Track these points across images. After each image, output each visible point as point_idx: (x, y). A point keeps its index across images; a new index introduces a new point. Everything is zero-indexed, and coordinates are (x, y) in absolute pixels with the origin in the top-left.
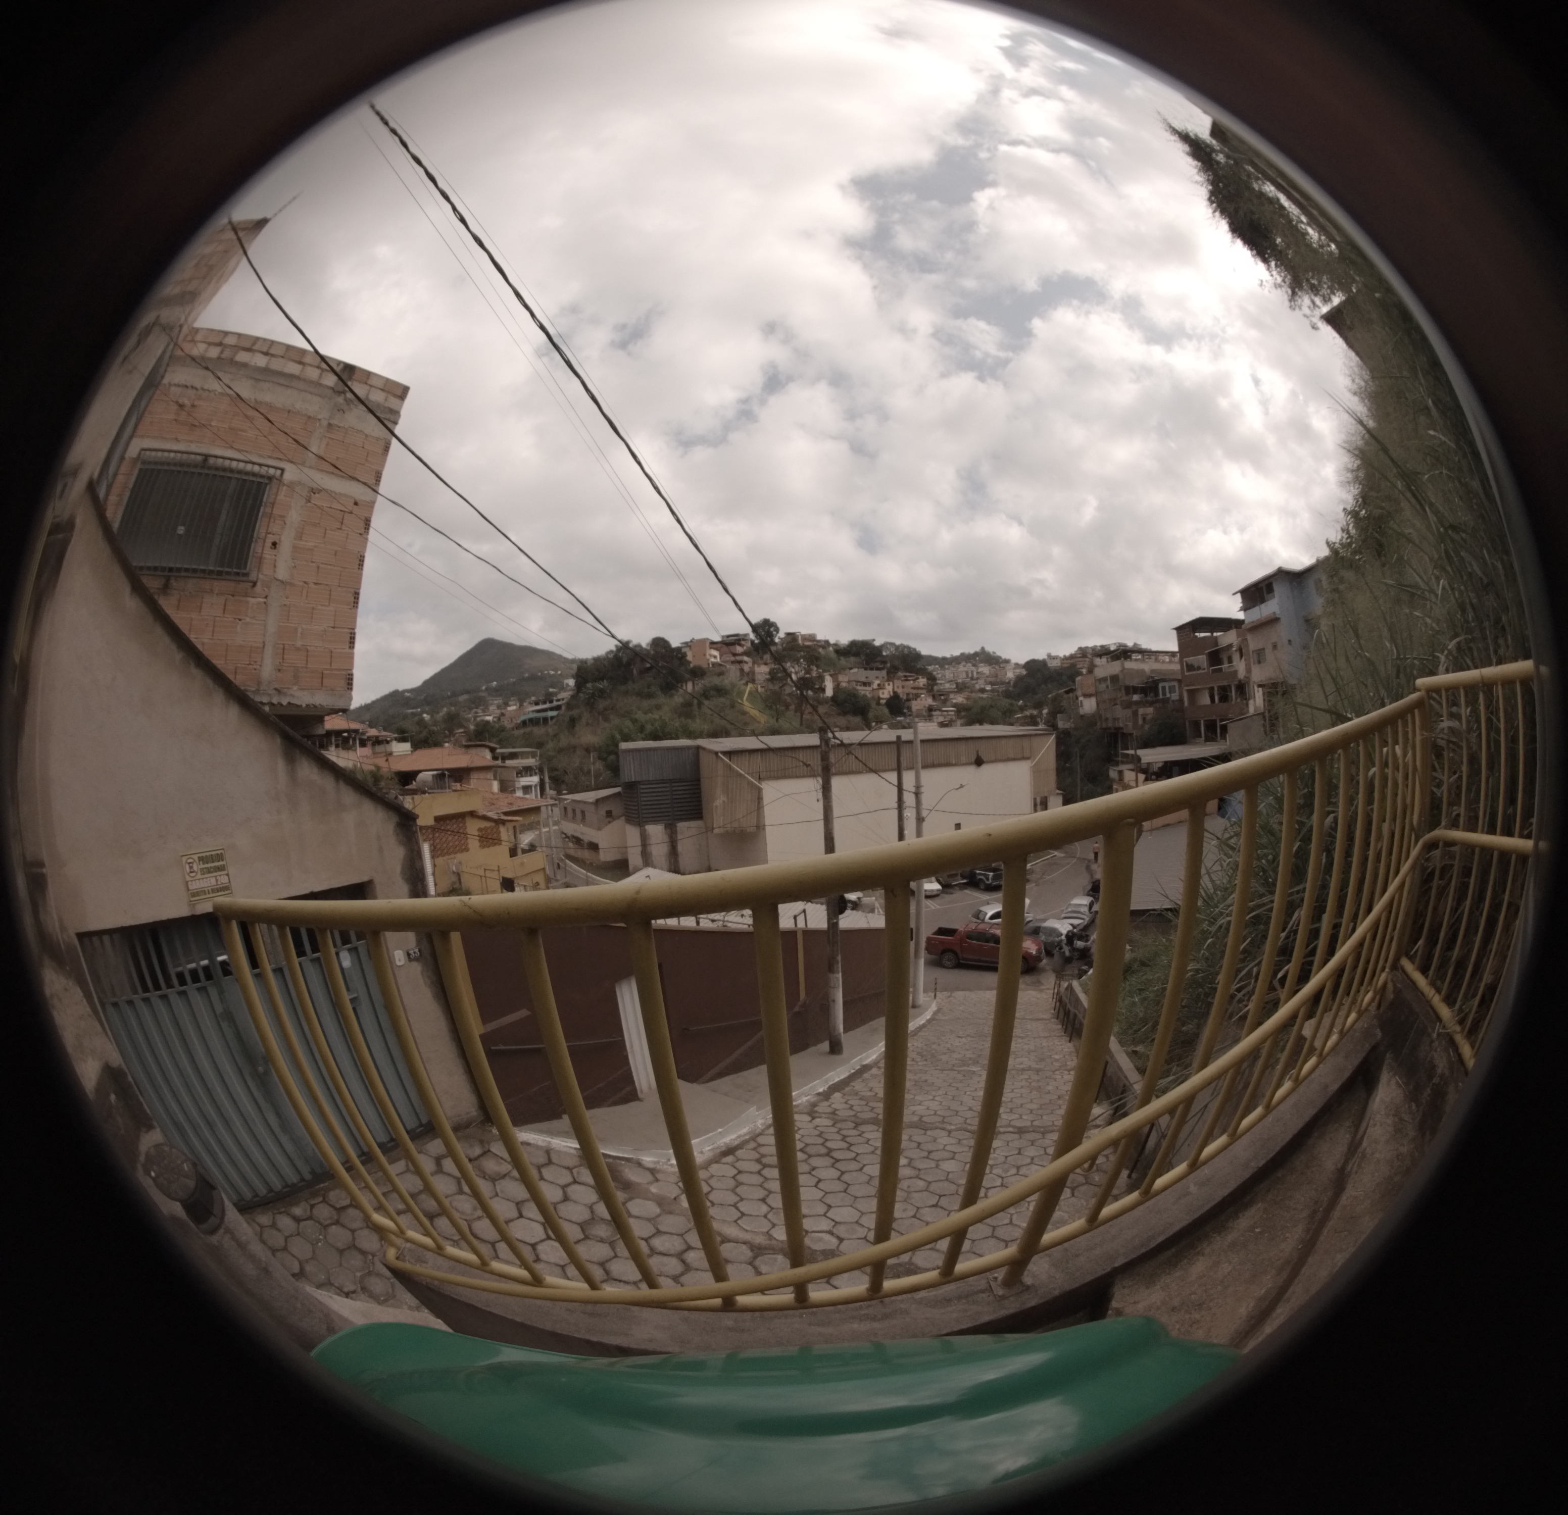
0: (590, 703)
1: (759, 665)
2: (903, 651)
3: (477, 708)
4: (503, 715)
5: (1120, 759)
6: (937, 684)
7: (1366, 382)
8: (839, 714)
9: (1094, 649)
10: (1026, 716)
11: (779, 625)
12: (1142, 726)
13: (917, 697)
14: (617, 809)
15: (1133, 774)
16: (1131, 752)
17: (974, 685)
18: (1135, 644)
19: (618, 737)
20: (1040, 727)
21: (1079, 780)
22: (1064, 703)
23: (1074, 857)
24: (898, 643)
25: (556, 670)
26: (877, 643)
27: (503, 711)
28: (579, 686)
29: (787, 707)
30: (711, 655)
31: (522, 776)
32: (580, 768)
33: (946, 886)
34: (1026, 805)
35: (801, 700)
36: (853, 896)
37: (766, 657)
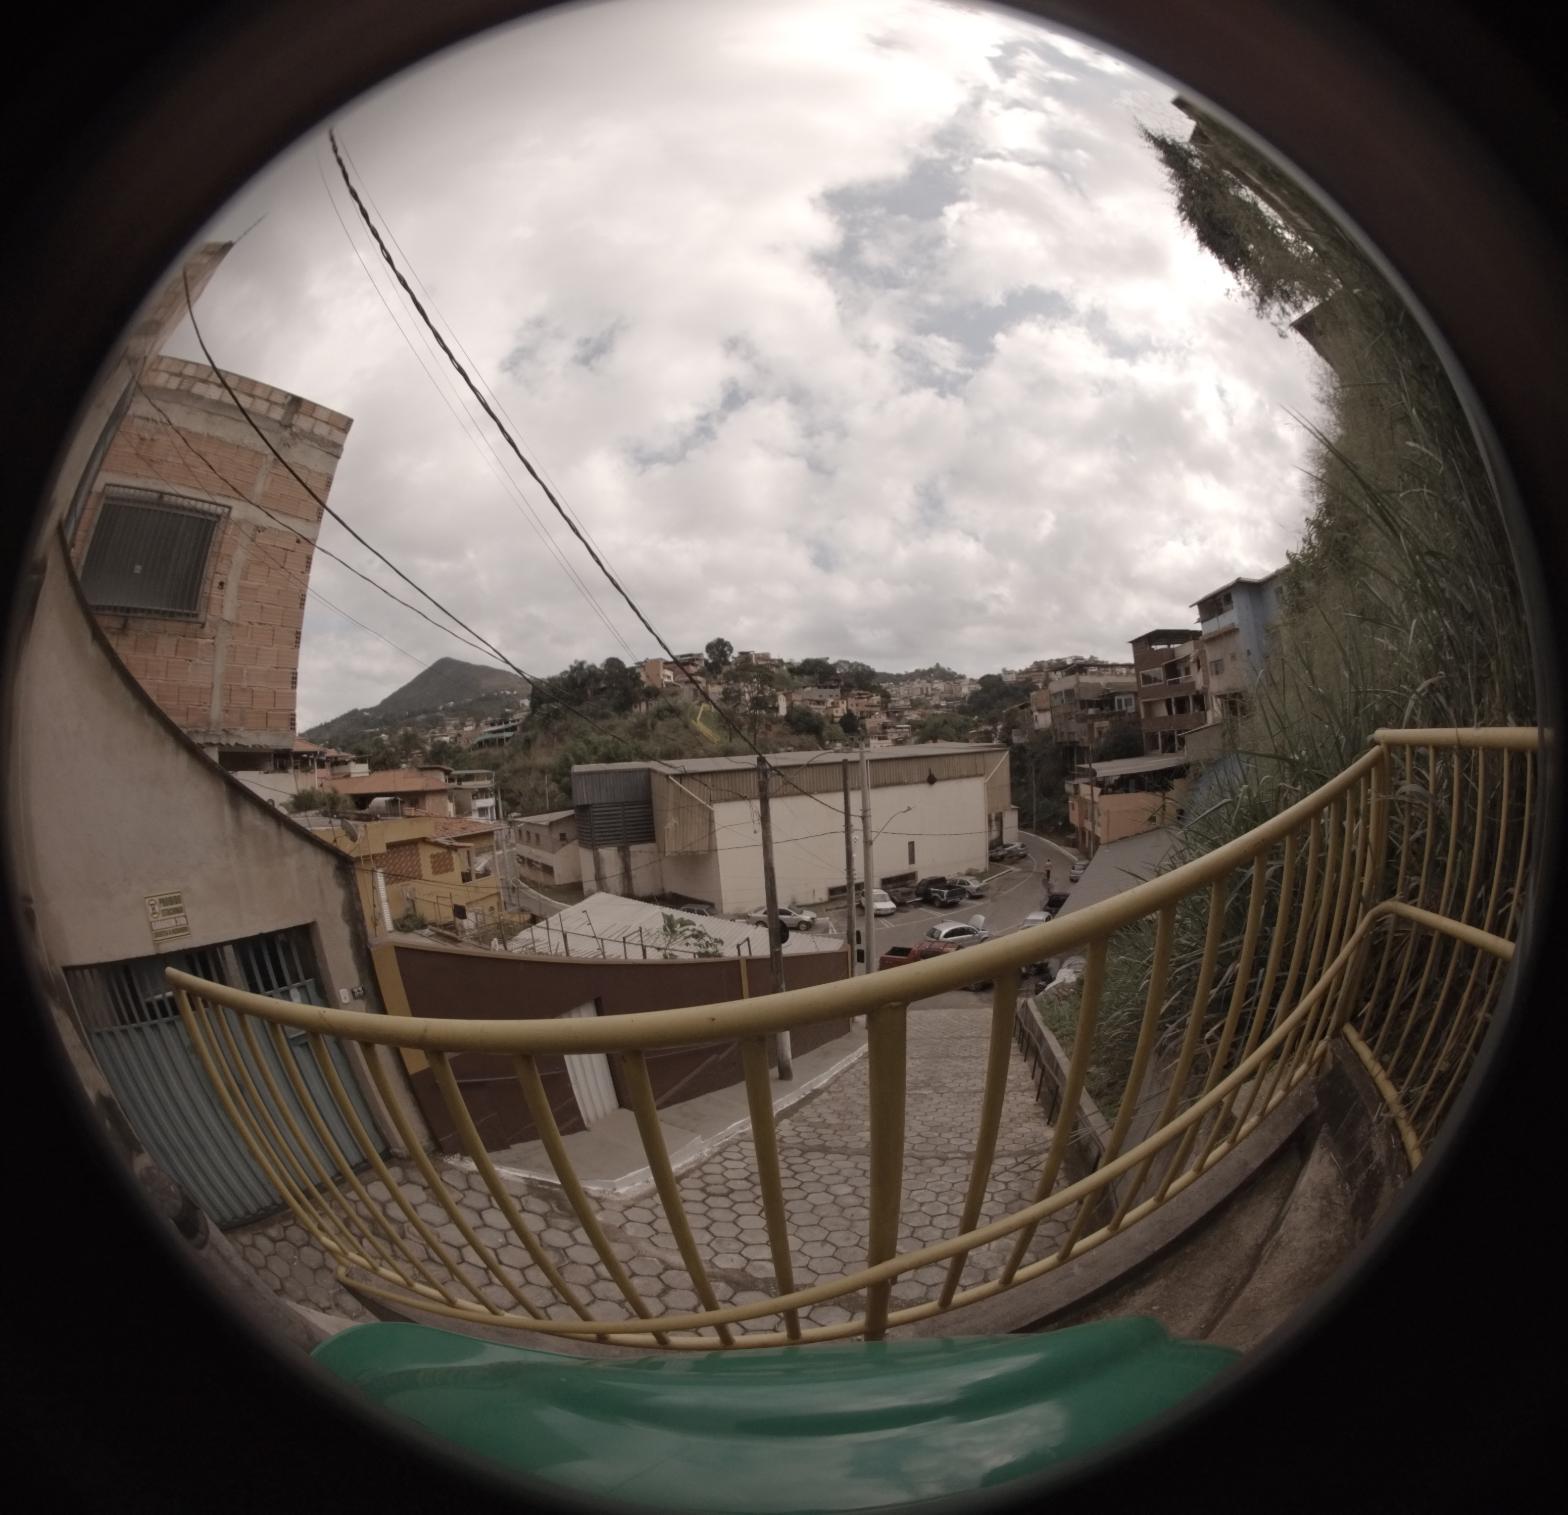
0: (545, 725)
1: (712, 685)
2: (857, 669)
3: (434, 728)
4: (459, 735)
5: (1076, 772)
6: (890, 701)
7: (1335, 389)
8: (793, 733)
9: (1050, 663)
10: (980, 733)
11: (733, 644)
12: (1098, 739)
13: (871, 714)
14: (570, 831)
15: (1088, 788)
16: (1086, 766)
17: (928, 702)
18: (1092, 657)
19: (572, 759)
20: (995, 743)
21: (1034, 794)
22: (1018, 719)
23: (1031, 872)
24: (852, 660)
25: (512, 690)
26: (831, 662)
27: (460, 732)
28: (534, 706)
29: (740, 726)
30: (664, 676)
31: (478, 798)
32: (535, 790)
33: (901, 905)
34: (980, 822)
35: (755, 719)
36: (807, 916)
37: (719, 676)
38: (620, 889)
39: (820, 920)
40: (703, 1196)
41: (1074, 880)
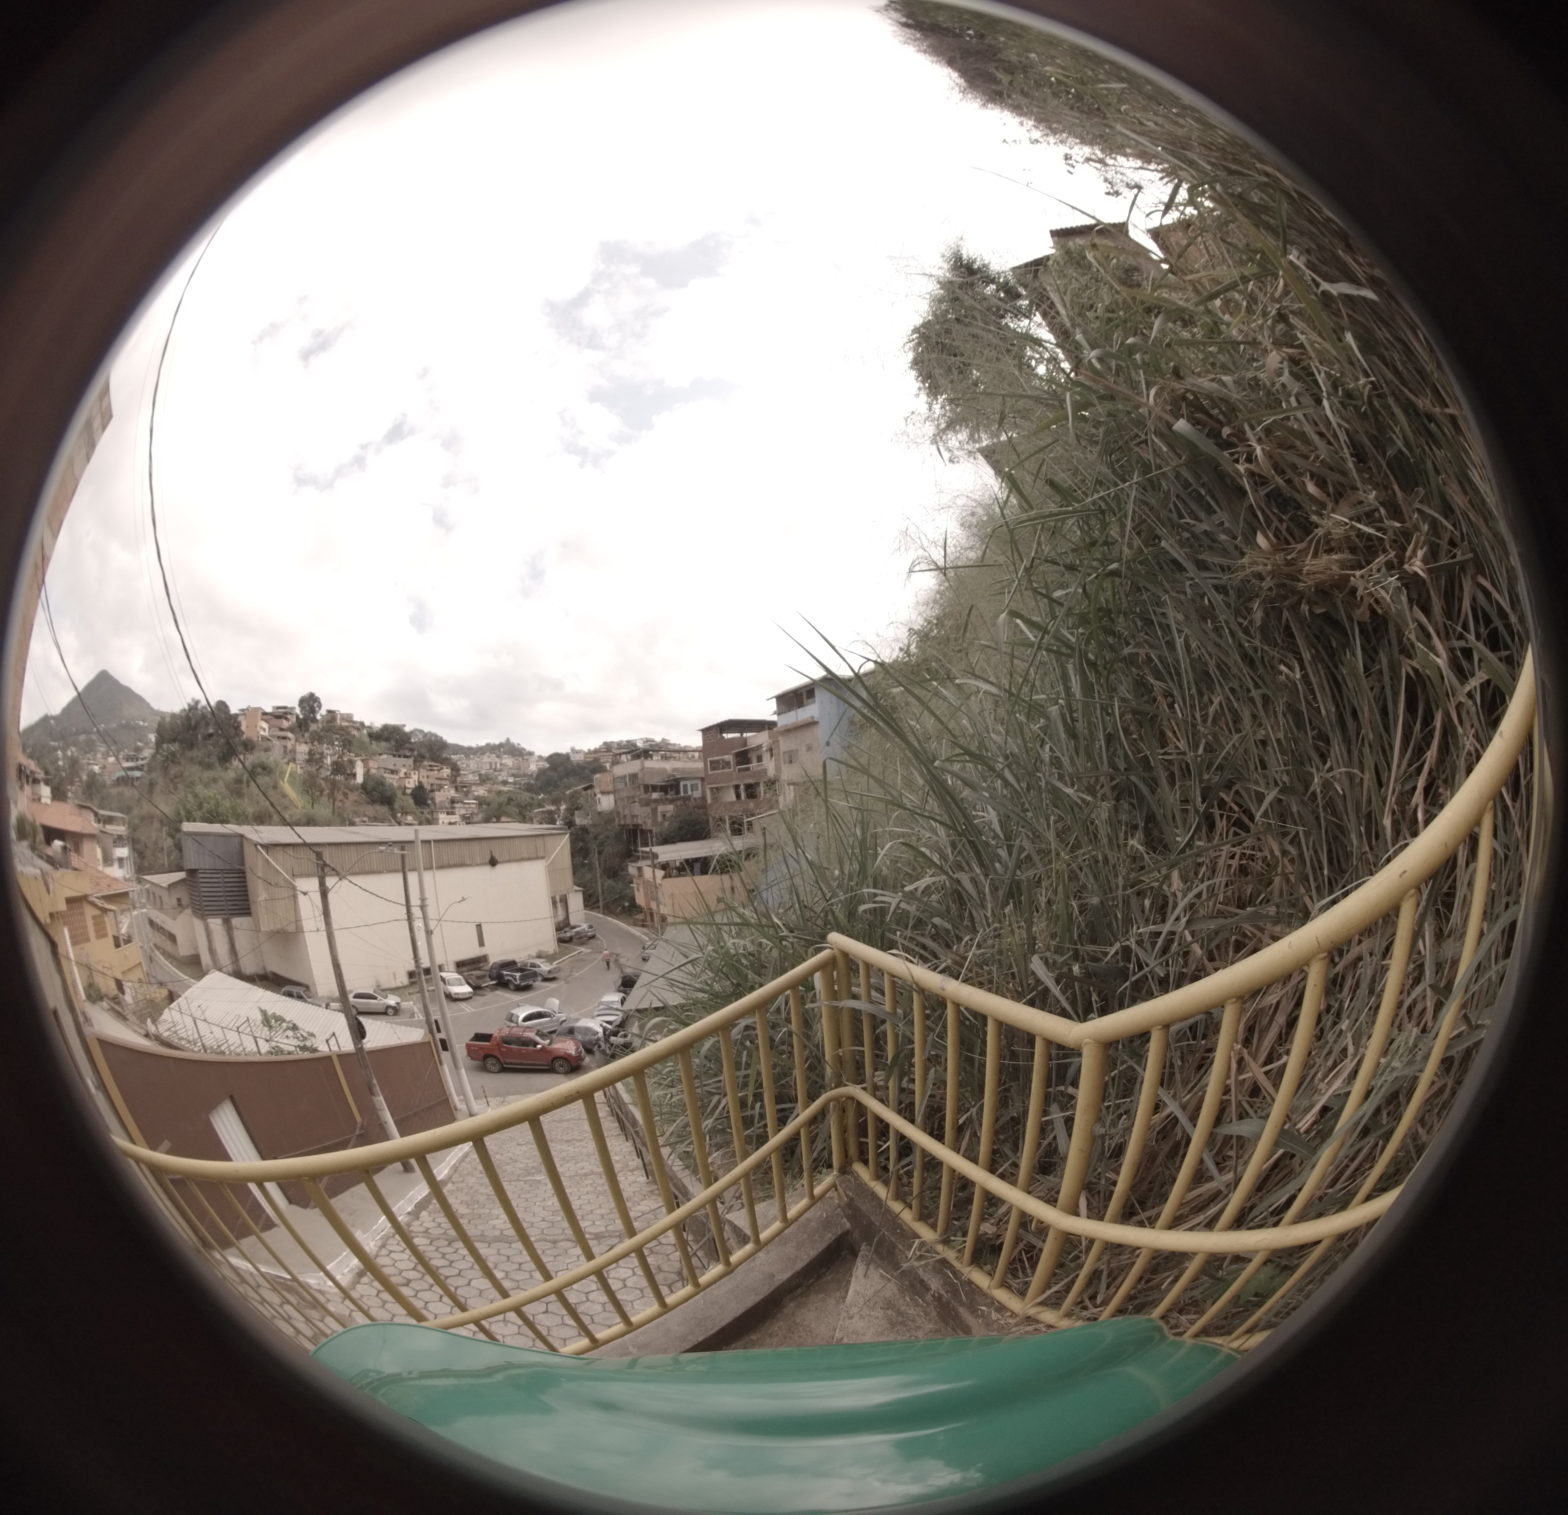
0: (165, 766)
1: (300, 743)
2: (430, 739)
4: (105, 766)
5: (639, 855)
6: (459, 775)
8: (368, 803)
9: (619, 744)
10: (543, 813)
11: (322, 701)
12: (662, 823)
13: (440, 787)
15: (651, 870)
17: (496, 777)
18: (663, 740)
20: (556, 825)
21: (598, 876)
22: (581, 801)
24: (426, 730)
26: (407, 729)
27: (106, 762)
28: (158, 744)
29: (321, 792)
30: (261, 727)
32: (157, 843)
33: (476, 990)
34: (543, 907)
35: (334, 786)
36: (392, 1001)
37: (307, 735)
39: (405, 1005)
41: (645, 960)
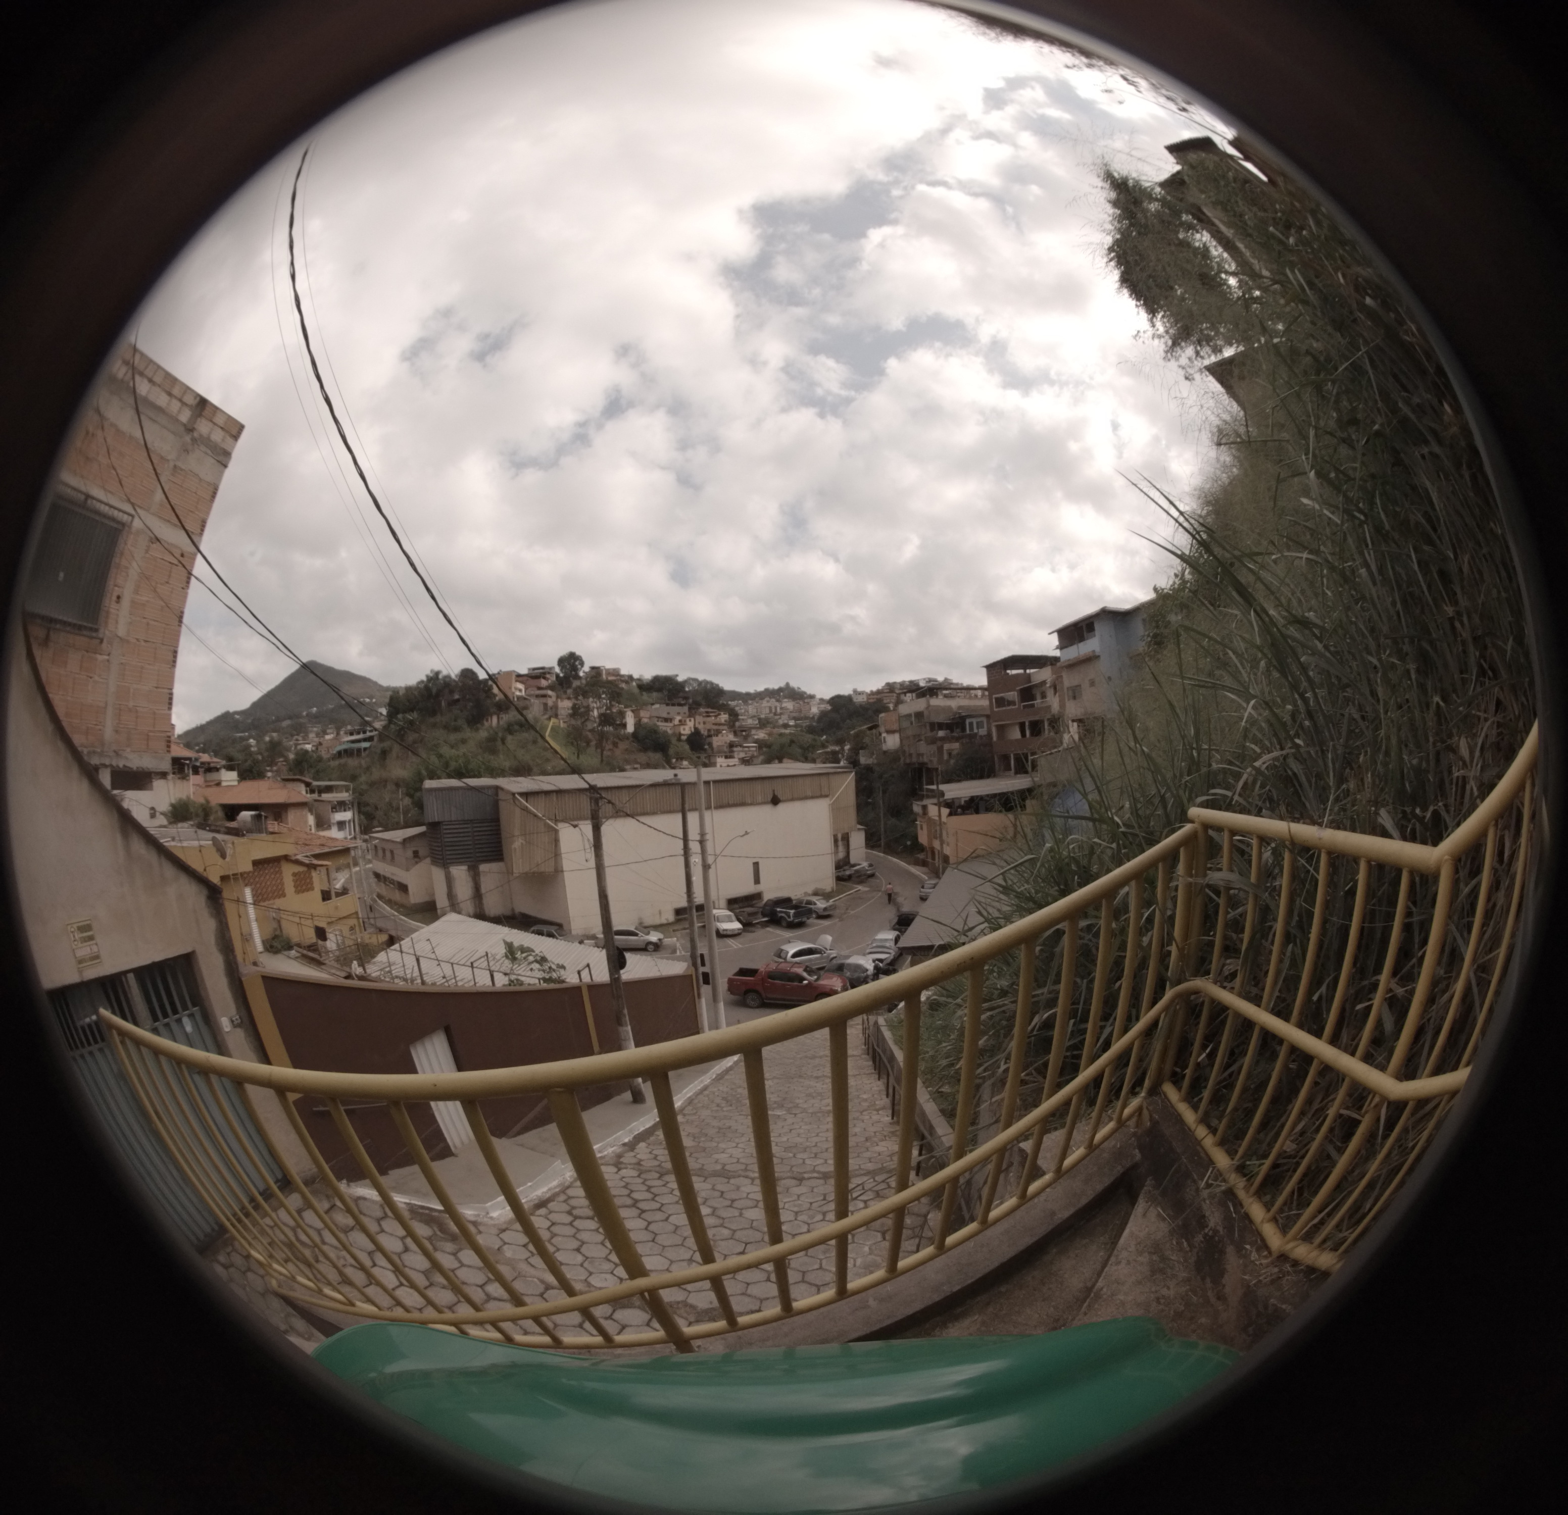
0: (400, 736)
1: (562, 699)
2: (706, 687)
3: (297, 735)
4: (320, 744)
5: (924, 793)
6: (738, 720)
8: (640, 751)
9: (902, 684)
10: (827, 753)
11: (584, 659)
12: (948, 761)
13: (718, 732)
14: (423, 848)
15: (936, 808)
16: (934, 787)
17: (777, 721)
18: (946, 679)
19: (424, 773)
20: (842, 764)
21: (882, 815)
22: (867, 740)
23: (879, 891)
24: (701, 678)
25: (371, 697)
26: (680, 679)
27: (321, 740)
28: (391, 716)
29: (588, 743)
30: (516, 689)
31: (337, 812)
32: (390, 804)
33: (747, 925)
34: (826, 844)
35: (602, 736)
36: (654, 937)
37: (569, 691)
38: (471, 910)
39: (667, 941)
40: (570, 1219)
41: (923, 899)
